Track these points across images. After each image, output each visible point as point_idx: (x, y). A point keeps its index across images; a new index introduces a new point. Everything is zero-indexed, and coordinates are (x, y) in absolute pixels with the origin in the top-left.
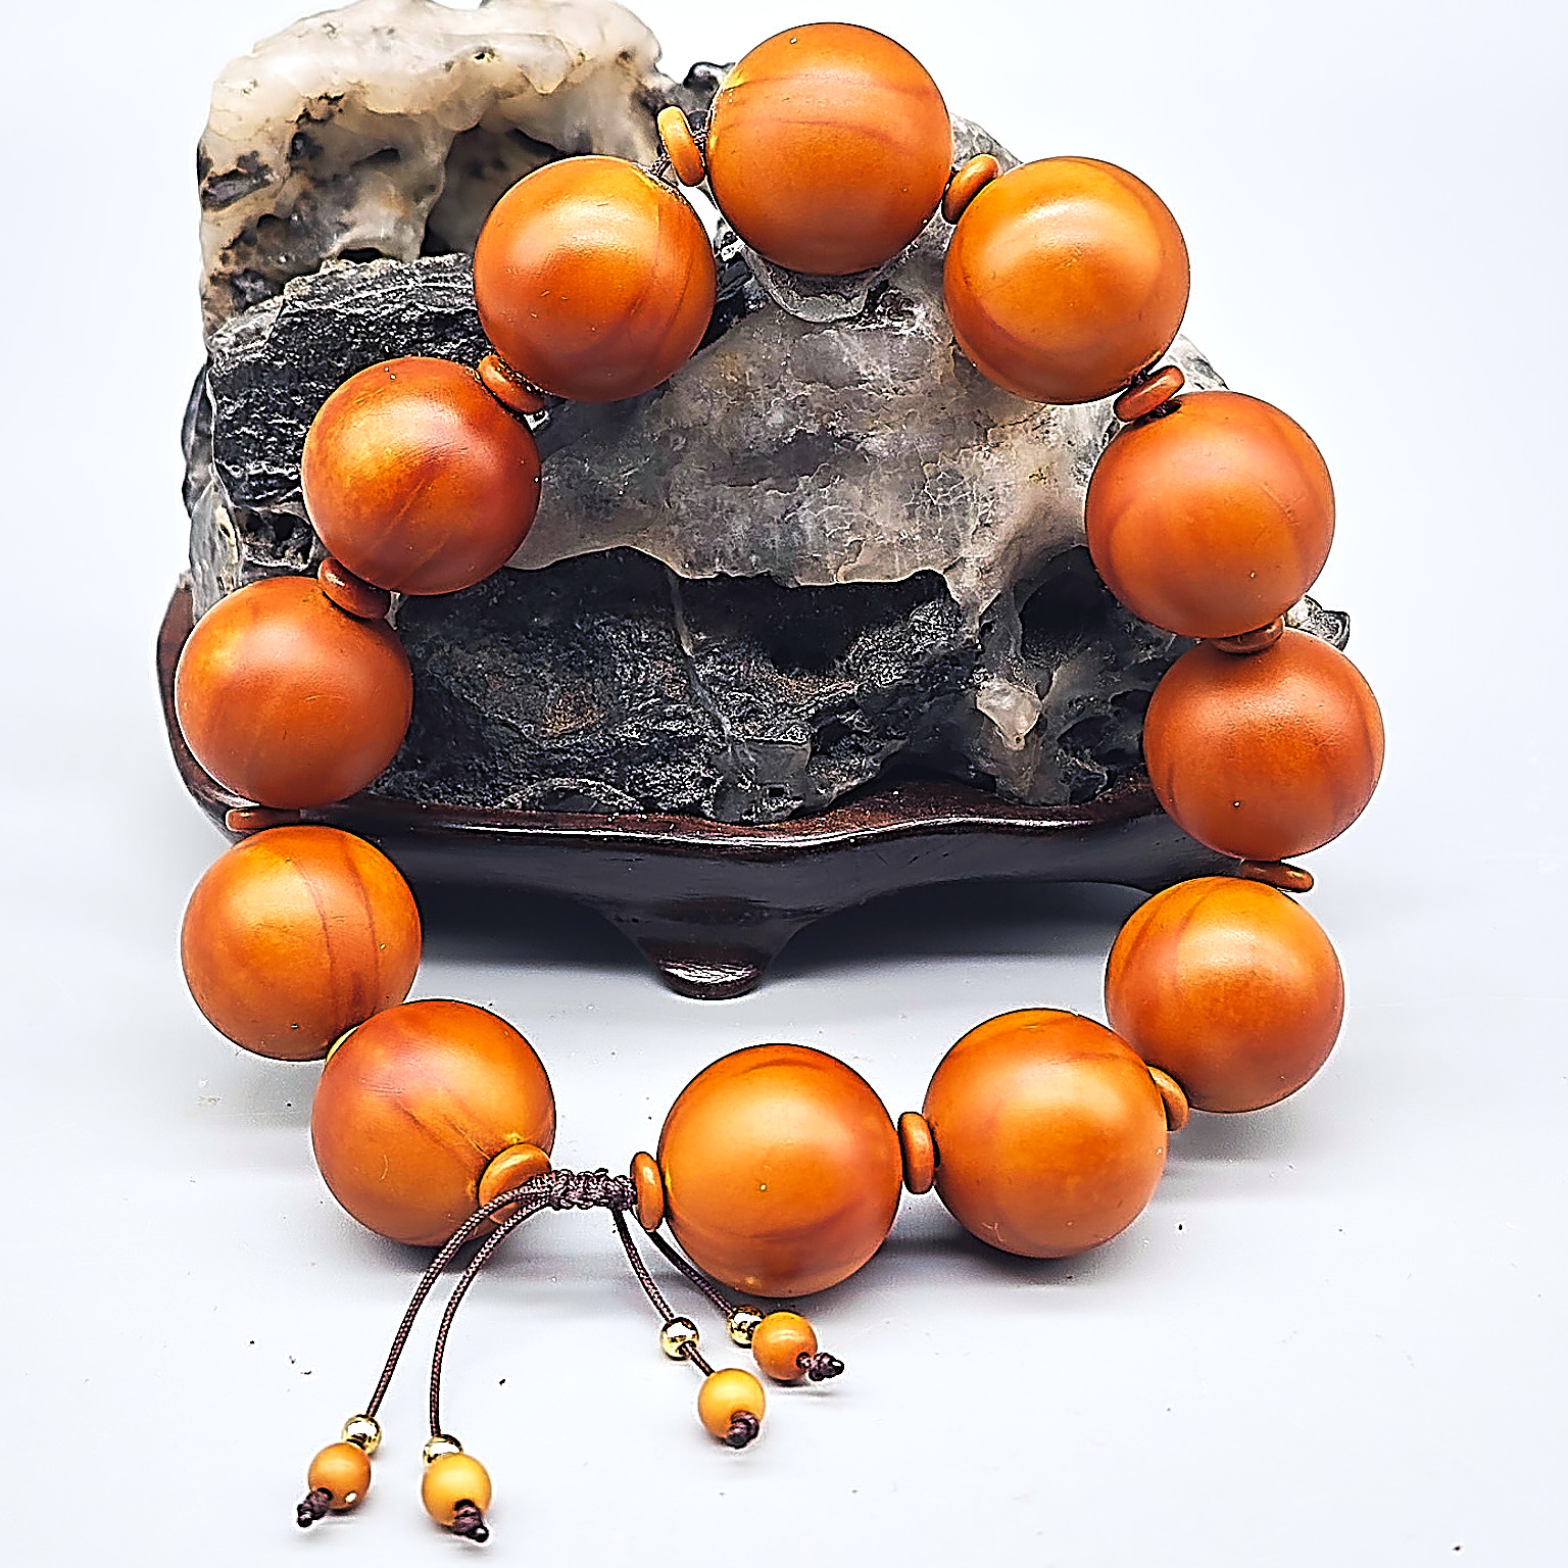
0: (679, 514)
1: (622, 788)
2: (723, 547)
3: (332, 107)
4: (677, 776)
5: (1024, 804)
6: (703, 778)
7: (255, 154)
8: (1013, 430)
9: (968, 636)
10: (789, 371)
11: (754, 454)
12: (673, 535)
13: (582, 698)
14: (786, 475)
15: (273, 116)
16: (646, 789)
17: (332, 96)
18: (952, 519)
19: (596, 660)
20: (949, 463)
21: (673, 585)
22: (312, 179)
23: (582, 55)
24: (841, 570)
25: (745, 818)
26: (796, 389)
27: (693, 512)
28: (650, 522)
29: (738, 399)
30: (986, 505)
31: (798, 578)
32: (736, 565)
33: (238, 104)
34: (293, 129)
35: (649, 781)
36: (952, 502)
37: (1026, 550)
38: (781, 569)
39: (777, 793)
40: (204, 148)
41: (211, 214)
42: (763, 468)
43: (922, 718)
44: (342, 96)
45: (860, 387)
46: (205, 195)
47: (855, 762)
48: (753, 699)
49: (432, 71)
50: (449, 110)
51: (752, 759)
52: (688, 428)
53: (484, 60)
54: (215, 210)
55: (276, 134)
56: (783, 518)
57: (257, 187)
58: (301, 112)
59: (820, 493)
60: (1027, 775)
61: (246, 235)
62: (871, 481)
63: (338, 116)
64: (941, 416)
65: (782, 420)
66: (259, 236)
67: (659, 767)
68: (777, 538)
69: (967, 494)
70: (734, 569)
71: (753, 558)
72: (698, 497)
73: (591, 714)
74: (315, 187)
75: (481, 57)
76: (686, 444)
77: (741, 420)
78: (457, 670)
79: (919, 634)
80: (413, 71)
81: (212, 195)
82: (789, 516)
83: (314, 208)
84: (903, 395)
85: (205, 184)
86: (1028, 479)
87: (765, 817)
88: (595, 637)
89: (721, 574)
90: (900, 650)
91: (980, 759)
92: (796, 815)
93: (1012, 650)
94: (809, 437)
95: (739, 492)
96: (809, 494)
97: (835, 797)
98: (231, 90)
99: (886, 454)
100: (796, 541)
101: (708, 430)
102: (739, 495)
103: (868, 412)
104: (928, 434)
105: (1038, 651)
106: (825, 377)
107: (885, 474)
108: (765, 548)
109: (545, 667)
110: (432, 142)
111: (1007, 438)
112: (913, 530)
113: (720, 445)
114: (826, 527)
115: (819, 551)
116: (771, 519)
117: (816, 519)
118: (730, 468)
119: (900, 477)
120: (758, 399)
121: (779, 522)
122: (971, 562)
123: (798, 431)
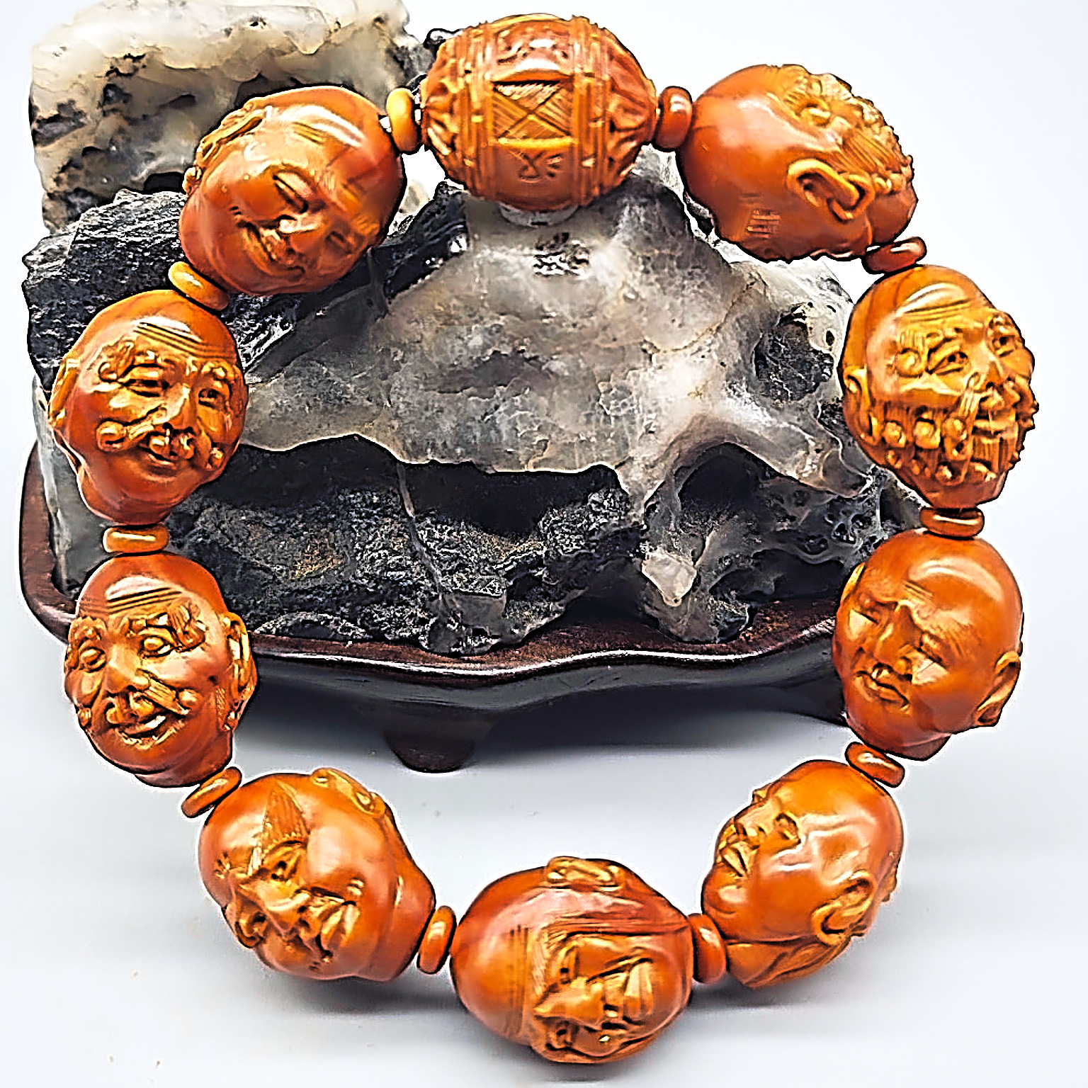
0: (399, 412)
1: (354, 622)
2: (434, 440)
3: (136, 64)
4: (398, 615)
5: (681, 642)
6: (419, 618)
7: (72, 102)
8: (674, 355)
9: (634, 520)
10: (486, 304)
11: (458, 368)
12: (393, 428)
13: (326, 544)
14: (485, 384)
15: (83, 73)
16: (374, 624)
17: (135, 56)
18: (622, 427)
19: (338, 515)
20: (620, 382)
22: (127, 119)
23: (338, 23)
24: (531, 462)
25: (453, 650)
26: (492, 318)
27: (409, 410)
28: (375, 416)
29: (445, 324)
30: (650, 416)
31: (495, 466)
32: (444, 455)
33: (52, 64)
34: (104, 82)
35: (376, 618)
36: (622, 412)
37: (685, 447)
38: (481, 459)
39: (478, 633)
40: (33, 99)
41: (39, 148)
42: (466, 380)
43: (599, 575)
44: (143, 56)
45: (545, 321)
47: (544, 605)
48: (461, 555)
49: (216, 36)
50: (233, 66)
51: (458, 606)
52: (405, 344)
53: (259, 26)
54: (44, 146)
55: (88, 86)
56: (483, 418)
57: (75, 128)
58: (108, 68)
59: (513, 401)
60: (684, 622)
61: (73, 162)
62: (555, 393)
63: (143, 70)
64: (613, 345)
65: (481, 342)
66: (85, 163)
67: (385, 607)
68: (478, 434)
69: (635, 407)
70: (443, 457)
71: (459, 450)
72: (415, 398)
73: (331, 560)
74: (129, 124)
75: (255, 24)
76: (404, 356)
77: (448, 341)
78: (223, 522)
79: (596, 514)
80: (199, 37)
81: (40, 134)
82: (488, 417)
83: (129, 140)
84: (580, 329)
85: (35, 125)
86: (686, 396)
87: (469, 651)
88: (337, 497)
89: (433, 462)
90: (579, 525)
91: (646, 607)
92: (495, 648)
93: (672, 524)
94: (503, 357)
95: (447, 397)
96: (504, 401)
97: (527, 633)
98: (44, 53)
99: (567, 374)
100: (493, 438)
101: (421, 347)
102: (446, 399)
103: (550, 341)
104: (602, 360)
105: (694, 520)
106: (515, 311)
107: (565, 389)
108: (468, 443)
109: (296, 519)
110: (221, 91)
111: (669, 362)
112: (590, 433)
113: (430, 359)
114: (518, 428)
115: (512, 447)
116: (474, 419)
117: (509, 422)
118: (439, 378)
119: (579, 391)
120: (461, 324)
121: (479, 422)
122: (639, 460)
123: (495, 352)
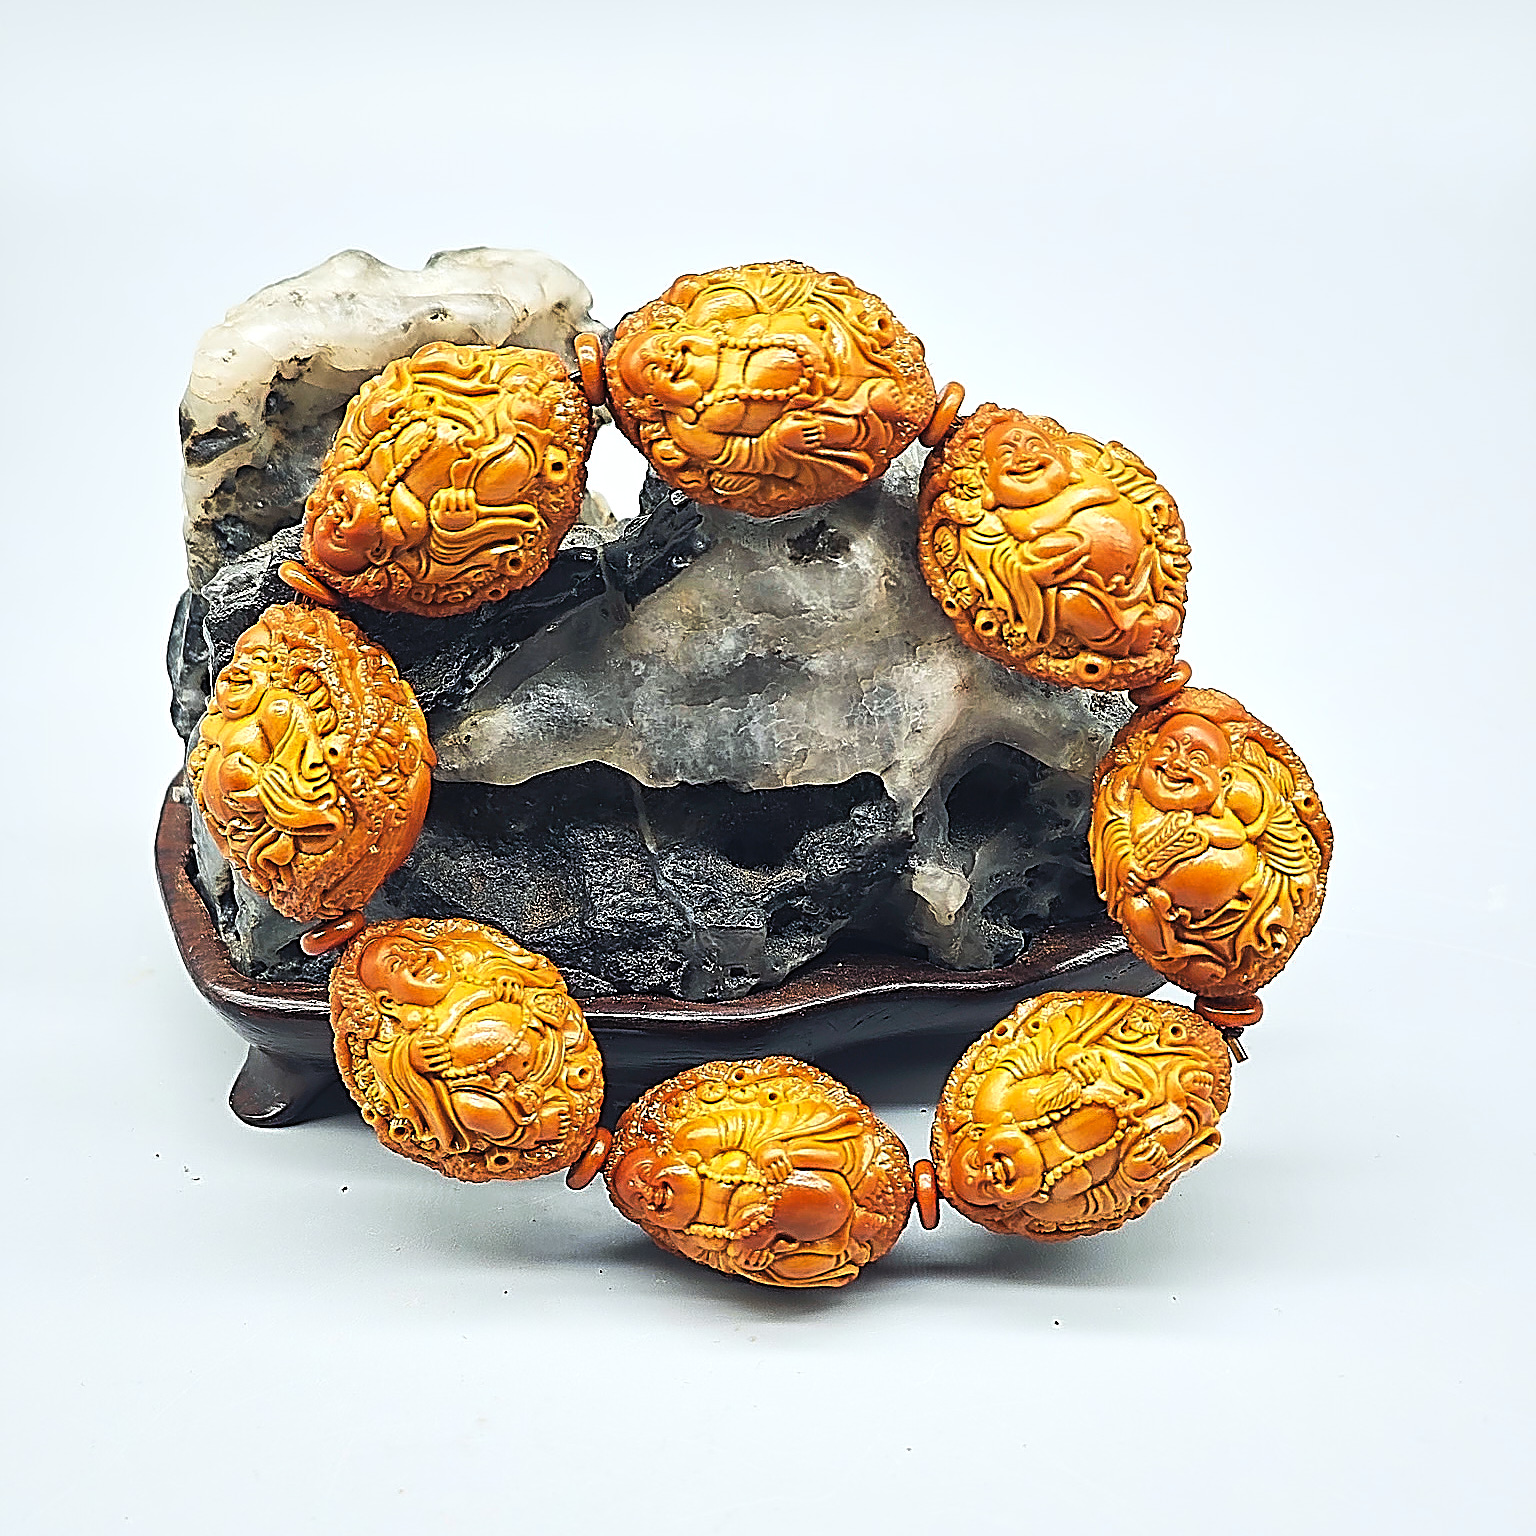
0: (642, 731)
1: (597, 974)
2: (683, 759)
3: (300, 367)
4: (647, 961)
5: (954, 970)
6: (671, 962)
7: (234, 413)
8: (938, 647)
9: (903, 829)
11: (709, 677)
12: (637, 750)
13: (557, 893)
14: (738, 693)
15: (249, 379)
16: (621, 975)
17: (301, 358)
18: (887, 727)
19: (568, 860)
20: (883, 679)
21: (636, 791)
22: (283, 431)
23: (526, 310)
24: (790, 775)
25: (709, 995)
26: (745, 618)
27: (655, 729)
28: (616, 739)
29: (694, 629)
30: (916, 713)
31: (751, 785)
32: (694, 775)
33: (217, 371)
34: (268, 389)
35: (622, 967)
36: (886, 712)
37: (951, 749)
38: (735, 776)
39: (737, 973)
40: (186, 411)
41: (195, 470)
42: (718, 689)
43: (863, 899)
44: (311, 358)
45: (803, 615)
46: (189, 451)
47: (804, 940)
48: (713, 890)
49: (392, 332)
51: (714, 944)
52: (647, 655)
53: (439, 319)
54: (199, 466)
55: (253, 396)
56: (736, 730)
57: (237, 443)
58: (274, 374)
59: (768, 709)
60: (957, 945)
61: (227, 485)
62: (815, 697)
63: (307, 374)
64: (876, 638)
65: (733, 647)
66: (237, 484)
67: (631, 954)
69: (899, 705)
70: (693, 778)
71: (711, 768)
72: (659, 714)
73: (567, 909)
74: (286, 438)
75: (436, 317)
76: (646, 668)
77: (696, 648)
78: (443, 874)
79: (861, 828)
80: (375, 333)
81: (195, 452)
82: (741, 730)
83: (286, 457)
84: (841, 621)
85: (188, 442)
86: (953, 689)
87: (727, 995)
88: (567, 840)
89: (682, 783)
90: (843, 843)
91: (916, 933)
92: (754, 990)
93: (941, 837)
94: (758, 660)
95: (696, 710)
96: (759, 710)
97: (788, 972)
98: (212, 360)
99: (827, 673)
100: (749, 751)
101: (667, 657)
102: (696, 712)
103: (809, 637)
104: (864, 655)
105: (961, 834)
106: (771, 608)
107: (826, 690)
108: (721, 759)
109: (522, 868)
111: (932, 654)
112: (852, 738)
113: (676, 669)
114: (774, 737)
115: (769, 760)
116: (726, 732)
117: (765, 732)
118: (687, 689)
119: (840, 693)
120: (711, 628)
121: (732, 735)
122: (905, 764)
123: (748, 655)
